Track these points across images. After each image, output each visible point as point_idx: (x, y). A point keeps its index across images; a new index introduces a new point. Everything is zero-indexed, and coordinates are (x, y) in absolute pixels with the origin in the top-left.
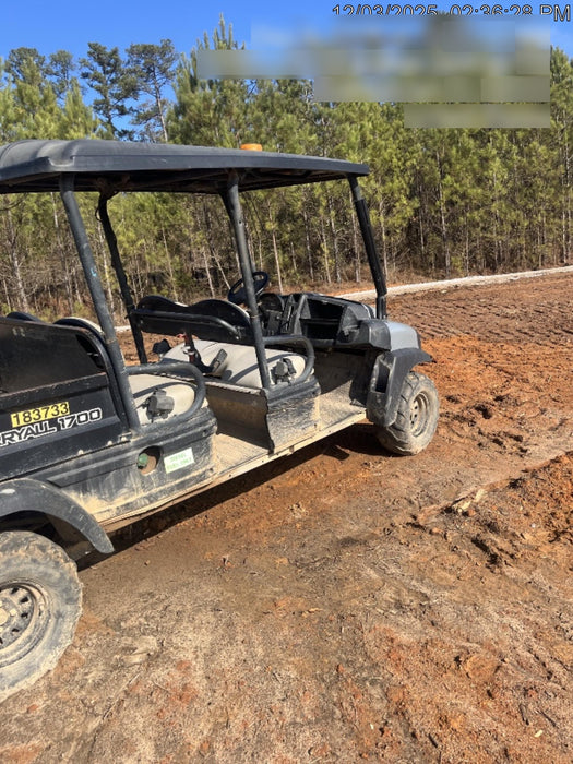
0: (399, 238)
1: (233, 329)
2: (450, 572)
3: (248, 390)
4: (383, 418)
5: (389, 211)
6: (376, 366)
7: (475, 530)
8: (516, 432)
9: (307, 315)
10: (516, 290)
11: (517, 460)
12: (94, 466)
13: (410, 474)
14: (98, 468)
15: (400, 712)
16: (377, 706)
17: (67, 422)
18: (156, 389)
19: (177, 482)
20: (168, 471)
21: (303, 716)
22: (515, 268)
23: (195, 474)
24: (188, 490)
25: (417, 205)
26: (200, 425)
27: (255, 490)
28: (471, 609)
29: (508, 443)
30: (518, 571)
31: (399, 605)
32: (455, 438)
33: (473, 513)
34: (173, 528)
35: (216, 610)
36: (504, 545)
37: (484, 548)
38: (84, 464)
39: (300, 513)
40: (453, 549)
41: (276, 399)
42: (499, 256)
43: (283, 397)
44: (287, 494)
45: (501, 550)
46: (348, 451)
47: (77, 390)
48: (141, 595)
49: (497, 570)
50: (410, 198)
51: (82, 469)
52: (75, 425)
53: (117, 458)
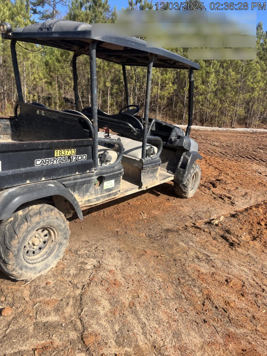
0: (165, 102)
1: (134, 129)
2: (215, 247)
3: (134, 158)
4: (182, 180)
5: (162, 88)
6: (182, 157)
7: (222, 233)
8: (229, 195)
9: (154, 129)
10: (217, 135)
11: (231, 206)
12: (80, 180)
13: (188, 206)
14: (81, 182)
15: (209, 298)
16: (199, 295)
17: (74, 158)
18: (105, 150)
19: (108, 193)
20: (105, 188)
21: (169, 296)
22: (212, 125)
23: (114, 191)
24: (110, 198)
25: (175, 88)
26: (118, 170)
27: (122, 203)
28: (227, 262)
29: (226, 199)
30: (242, 250)
31: (198, 258)
32: (203, 194)
33: (220, 225)
34: (90, 215)
35: (120, 251)
36: (235, 239)
37: (227, 240)
38: (76, 179)
39: (145, 216)
40: (214, 239)
41: (146, 164)
42: (206, 118)
43: (149, 164)
44: (137, 207)
45: (234, 241)
46: (159, 193)
47: (80, 144)
48: (83, 242)
49: (234, 249)
50: (173, 83)
51: (76, 181)
52: (77, 160)
53: (89, 179)
